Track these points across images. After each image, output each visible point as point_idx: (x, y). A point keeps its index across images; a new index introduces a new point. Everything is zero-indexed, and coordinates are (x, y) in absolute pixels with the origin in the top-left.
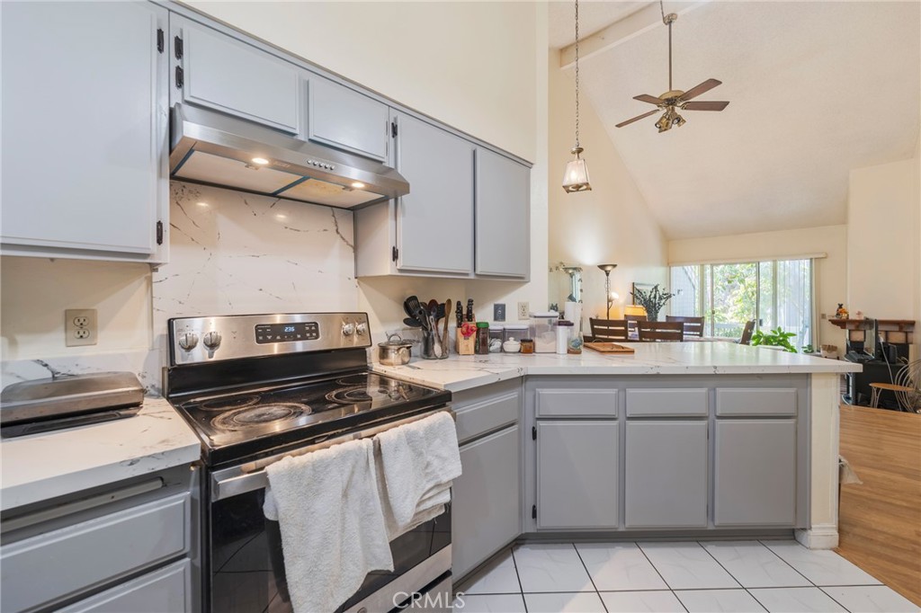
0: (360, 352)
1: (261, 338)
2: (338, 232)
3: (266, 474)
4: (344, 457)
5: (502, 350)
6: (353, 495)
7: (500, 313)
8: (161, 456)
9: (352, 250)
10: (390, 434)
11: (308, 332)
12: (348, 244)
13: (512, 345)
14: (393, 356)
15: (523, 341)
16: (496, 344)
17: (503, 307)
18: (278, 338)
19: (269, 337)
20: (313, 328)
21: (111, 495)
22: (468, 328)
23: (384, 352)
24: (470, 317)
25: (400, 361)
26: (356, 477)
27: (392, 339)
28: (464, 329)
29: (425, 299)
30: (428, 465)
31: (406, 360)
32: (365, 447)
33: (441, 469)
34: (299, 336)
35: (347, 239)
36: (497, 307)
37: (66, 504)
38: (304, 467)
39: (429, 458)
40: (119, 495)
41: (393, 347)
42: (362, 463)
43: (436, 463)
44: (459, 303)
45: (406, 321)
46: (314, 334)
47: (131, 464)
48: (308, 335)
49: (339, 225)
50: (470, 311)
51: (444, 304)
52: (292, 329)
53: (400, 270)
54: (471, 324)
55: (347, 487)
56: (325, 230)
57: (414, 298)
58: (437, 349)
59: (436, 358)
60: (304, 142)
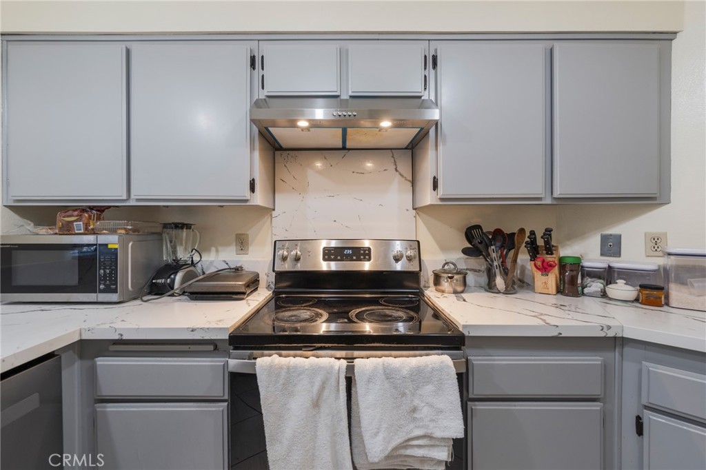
0: (414, 276)
1: (326, 257)
2: (396, 170)
3: (255, 364)
4: (315, 370)
5: (604, 295)
6: (325, 408)
7: (611, 246)
8: (207, 330)
9: (410, 184)
10: (368, 363)
11: (362, 254)
12: (406, 180)
13: (621, 289)
14: (445, 285)
15: (643, 287)
16: (595, 286)
17: (618, 239)
18: (339, 258)
19: (333, 257)
20: (367, 252)
21: (189, 346)
22: (543, 261)
23: (437, 279)
24: (549, 249)
25: (452, 290)
26: (326, 393)
27: (446, 267)
28: (539, 263)
29: (488, 227)
30: (414, 410)
31: (459, 289)
32: (337, 368)
33: (432, 420)
34: (354, 258)
35: (405, 175)
36: (605, 239)
37: (152, 344)
38: (281, 368)
39: (416, 402)
40: (194, 348)
41: (446, 275)
42: (333, 382)
43: (425, 412)
44: (532, 233)
45: (465, 251)
46: (367, 257)
47: (192, 331)
48: (362, 257)
49: (397, 164)
50: (547, 242)
51: (514, 234)
52: (350, 252)
53: (442, 199)
54: (549, 258)
55: (317, 400)
56: (385, 170)
57: (478, 227)
58: (500, 282)
59: (499, 292)
60: (347, 100)
